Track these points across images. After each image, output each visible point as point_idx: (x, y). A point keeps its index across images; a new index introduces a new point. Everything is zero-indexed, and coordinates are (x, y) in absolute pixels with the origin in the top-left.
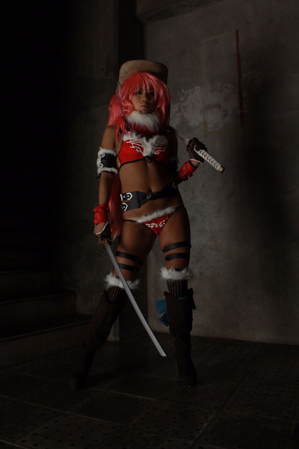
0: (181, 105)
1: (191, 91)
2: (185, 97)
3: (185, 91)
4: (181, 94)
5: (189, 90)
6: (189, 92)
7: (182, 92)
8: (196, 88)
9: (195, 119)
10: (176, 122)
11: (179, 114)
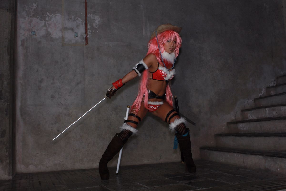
0: (47, 23)
2: (49, 18)
3: (50, 14)
4: (47, 16)
5: (53, 15)
6: (53, 16)
7: (47, 14)
8: (57, 14)
9: (56, 34)
10: (42, 33)
11: (44, 28)
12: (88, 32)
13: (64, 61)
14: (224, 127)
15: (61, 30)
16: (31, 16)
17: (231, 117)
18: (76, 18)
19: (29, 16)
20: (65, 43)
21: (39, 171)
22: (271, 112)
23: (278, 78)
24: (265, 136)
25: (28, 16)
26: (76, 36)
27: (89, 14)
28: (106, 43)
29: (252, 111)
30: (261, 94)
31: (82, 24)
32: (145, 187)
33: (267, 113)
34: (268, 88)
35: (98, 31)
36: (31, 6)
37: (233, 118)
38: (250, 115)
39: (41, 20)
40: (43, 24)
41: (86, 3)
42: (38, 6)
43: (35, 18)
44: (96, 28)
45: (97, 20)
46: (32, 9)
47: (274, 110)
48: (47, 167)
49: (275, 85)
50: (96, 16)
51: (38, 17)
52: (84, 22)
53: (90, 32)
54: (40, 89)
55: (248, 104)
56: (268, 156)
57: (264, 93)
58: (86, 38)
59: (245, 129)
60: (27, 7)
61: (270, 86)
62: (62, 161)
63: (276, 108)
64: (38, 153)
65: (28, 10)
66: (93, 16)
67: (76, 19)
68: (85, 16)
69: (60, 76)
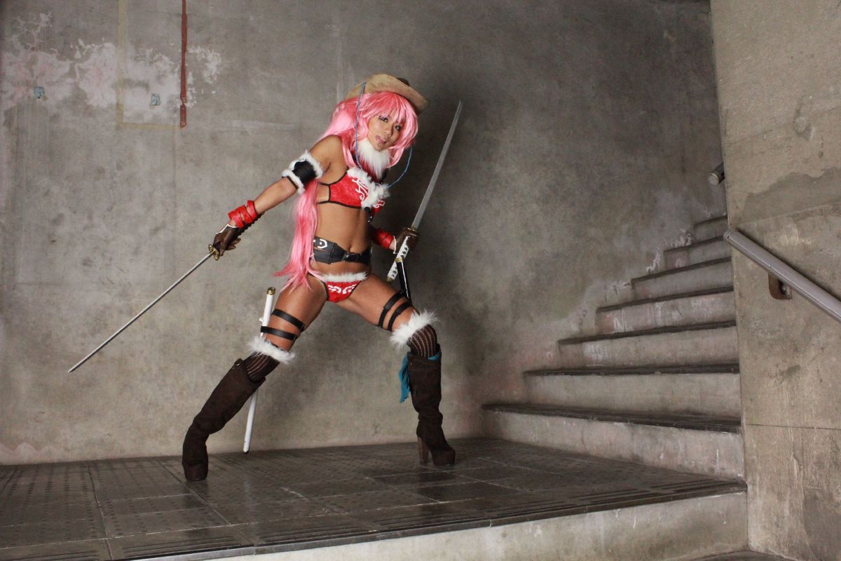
0: (76, 66)
1: (97, 46)
2: (84, 54)
3: (86, 44)
4: (77, 47)
5: (93, 45)
6: (93, 47)
7: (78, 43)
8: (107, 45)
9: (101, 96)
10: (64, 92)
11: (70, 80)
12: (188, 94)
13: (119, 168)
14: (550, 352)
15: (114, 86)
16: (34, 46)
17: (571, 326)
18: (157, 57)
19: (29, 46)
20: (125, 121)
21: (46, 459)
22: (668, 313)
23: (696, 225)
24: (639, 373)
25: (26, 48)
26: (156, 105)
27: (193, 47)
28: (235, 123)
29: (623, 311)
30: (652, 268)
31: (173, 72)
32: (298, 498)
33: (658, 314)
34: (669, 251)
35: (214, 92)
36: (34, 21)
37: (574, 329)
38: (618, 322)
39: (60, 58)
40: (67, 69)
41: (184, 17)
42: (52, 20)
43: (44, 53)
44: (211, 82)
45: (212, 62)
46: (35, 27)
47: (674, 308)
48: (66, 449)
49: (688, 244)
50: (211, 52)
51: (52, 49)
52: (178, 68)
53: (193, 94)
54: (54, 241)
55: (616, 293)
56: (638, 423)
57: (659, 265)
58: (183, 110)
59: (600, 357)
60: (22, 23)
61: (676, 246)
62: (109, 434)
63: (679, 301)
64: (43, 413)
65: (26, 30)
66: (203, 52)
67: (155, 58)
68: (180, 51)
69: (110, 209)
